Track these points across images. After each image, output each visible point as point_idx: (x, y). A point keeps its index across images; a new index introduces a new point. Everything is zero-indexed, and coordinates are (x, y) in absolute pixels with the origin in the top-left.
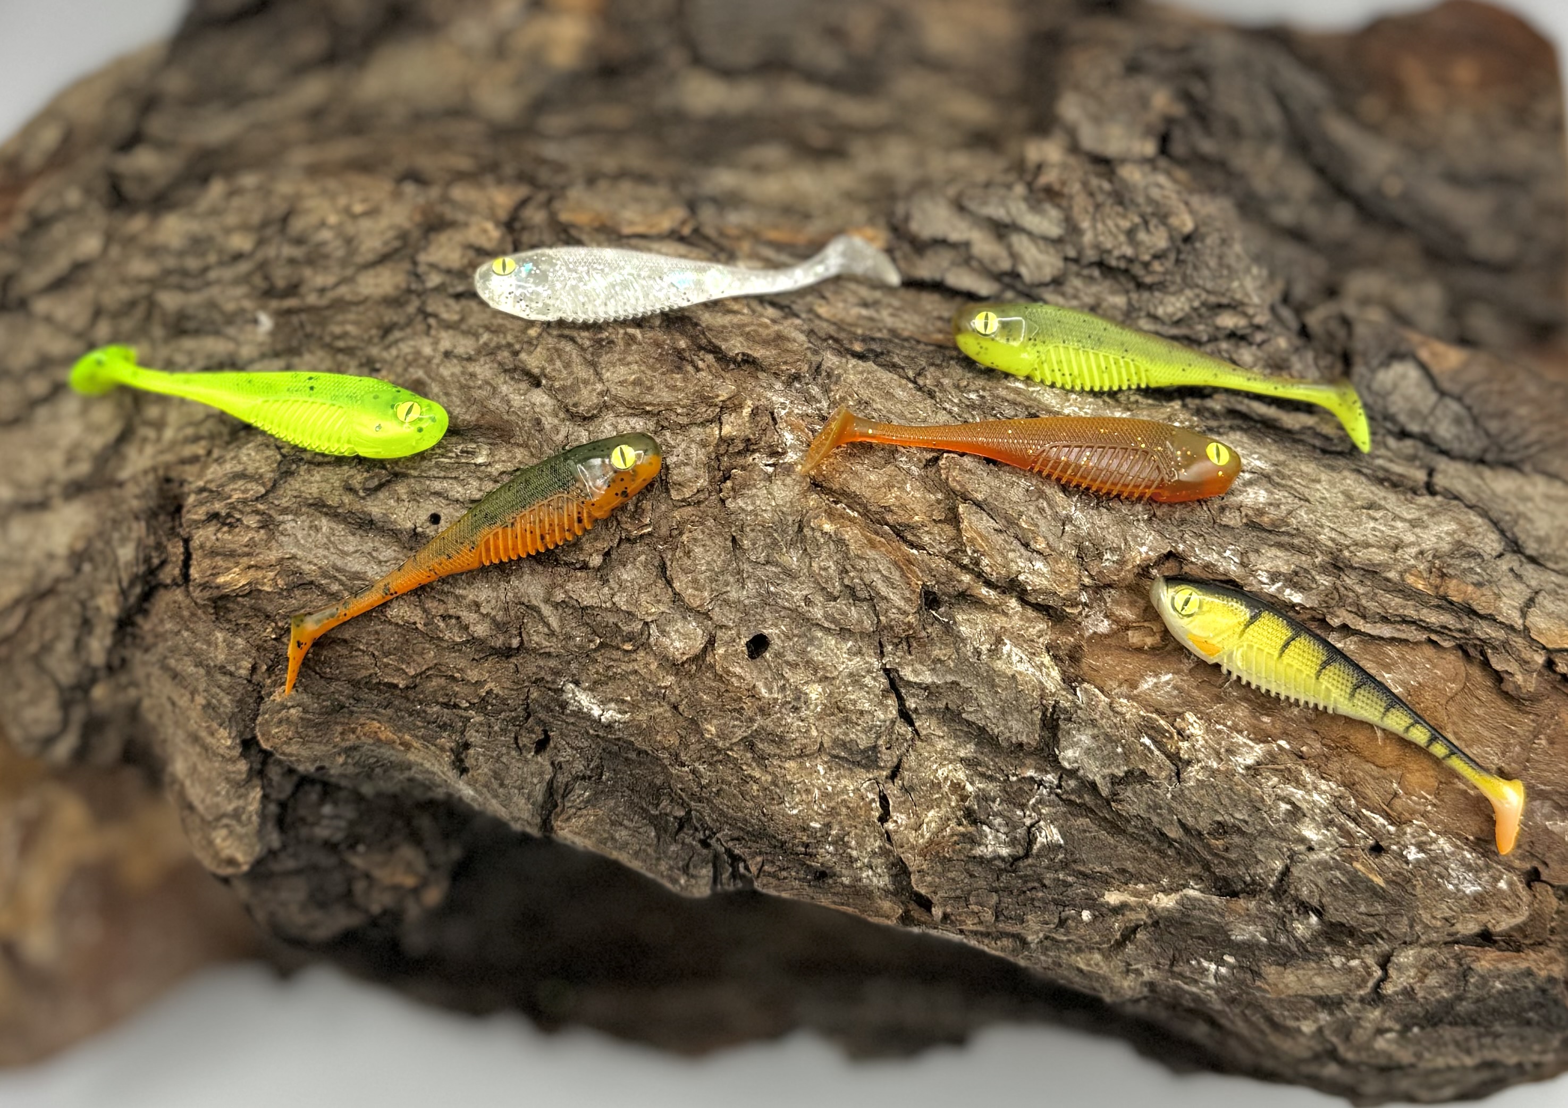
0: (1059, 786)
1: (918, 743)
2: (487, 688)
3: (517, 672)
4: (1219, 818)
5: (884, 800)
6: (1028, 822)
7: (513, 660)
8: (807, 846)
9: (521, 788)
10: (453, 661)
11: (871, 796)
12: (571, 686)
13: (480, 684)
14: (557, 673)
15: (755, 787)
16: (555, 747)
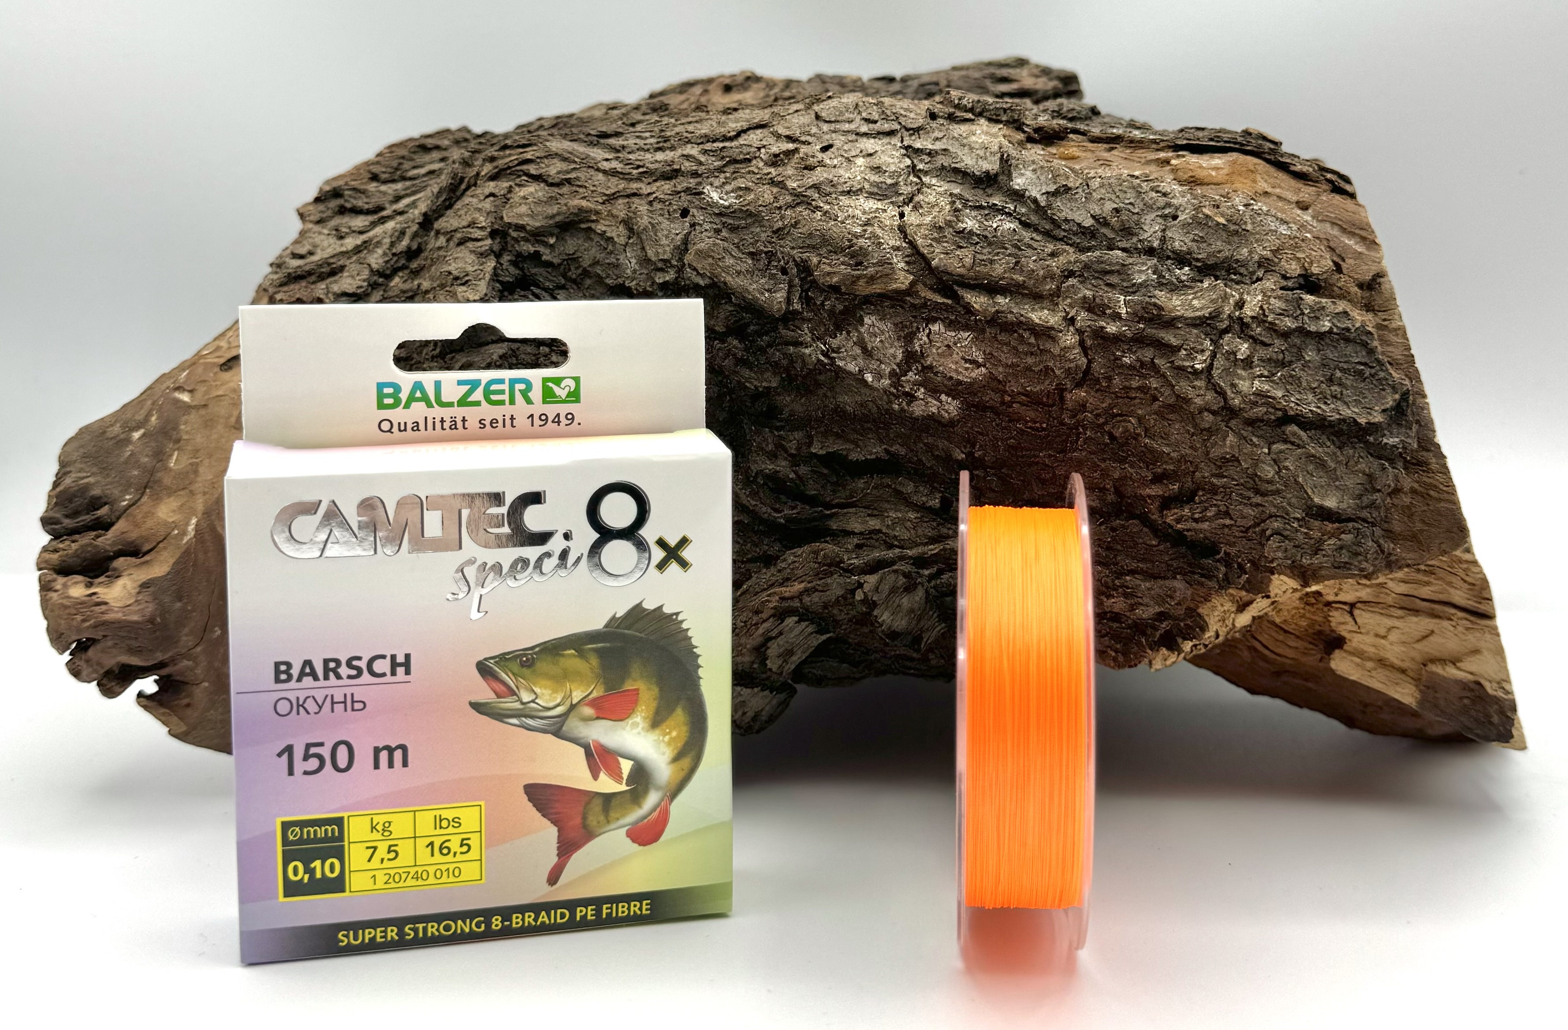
0: (1015, 211)
1: (925, 189)
2: (654, 195)
3: (675, 187)
4: (1115, 206)
5: (902, 215)
6: (995, 225)
7: (674, 181)
8: (849, 241)
9: (667, 237)
10: (634, 186)
11: (893, 213)
12: (708, 187)
13: (649, 194)
14: (700, 183)
15: (819, 213)
16: (693, 216)
